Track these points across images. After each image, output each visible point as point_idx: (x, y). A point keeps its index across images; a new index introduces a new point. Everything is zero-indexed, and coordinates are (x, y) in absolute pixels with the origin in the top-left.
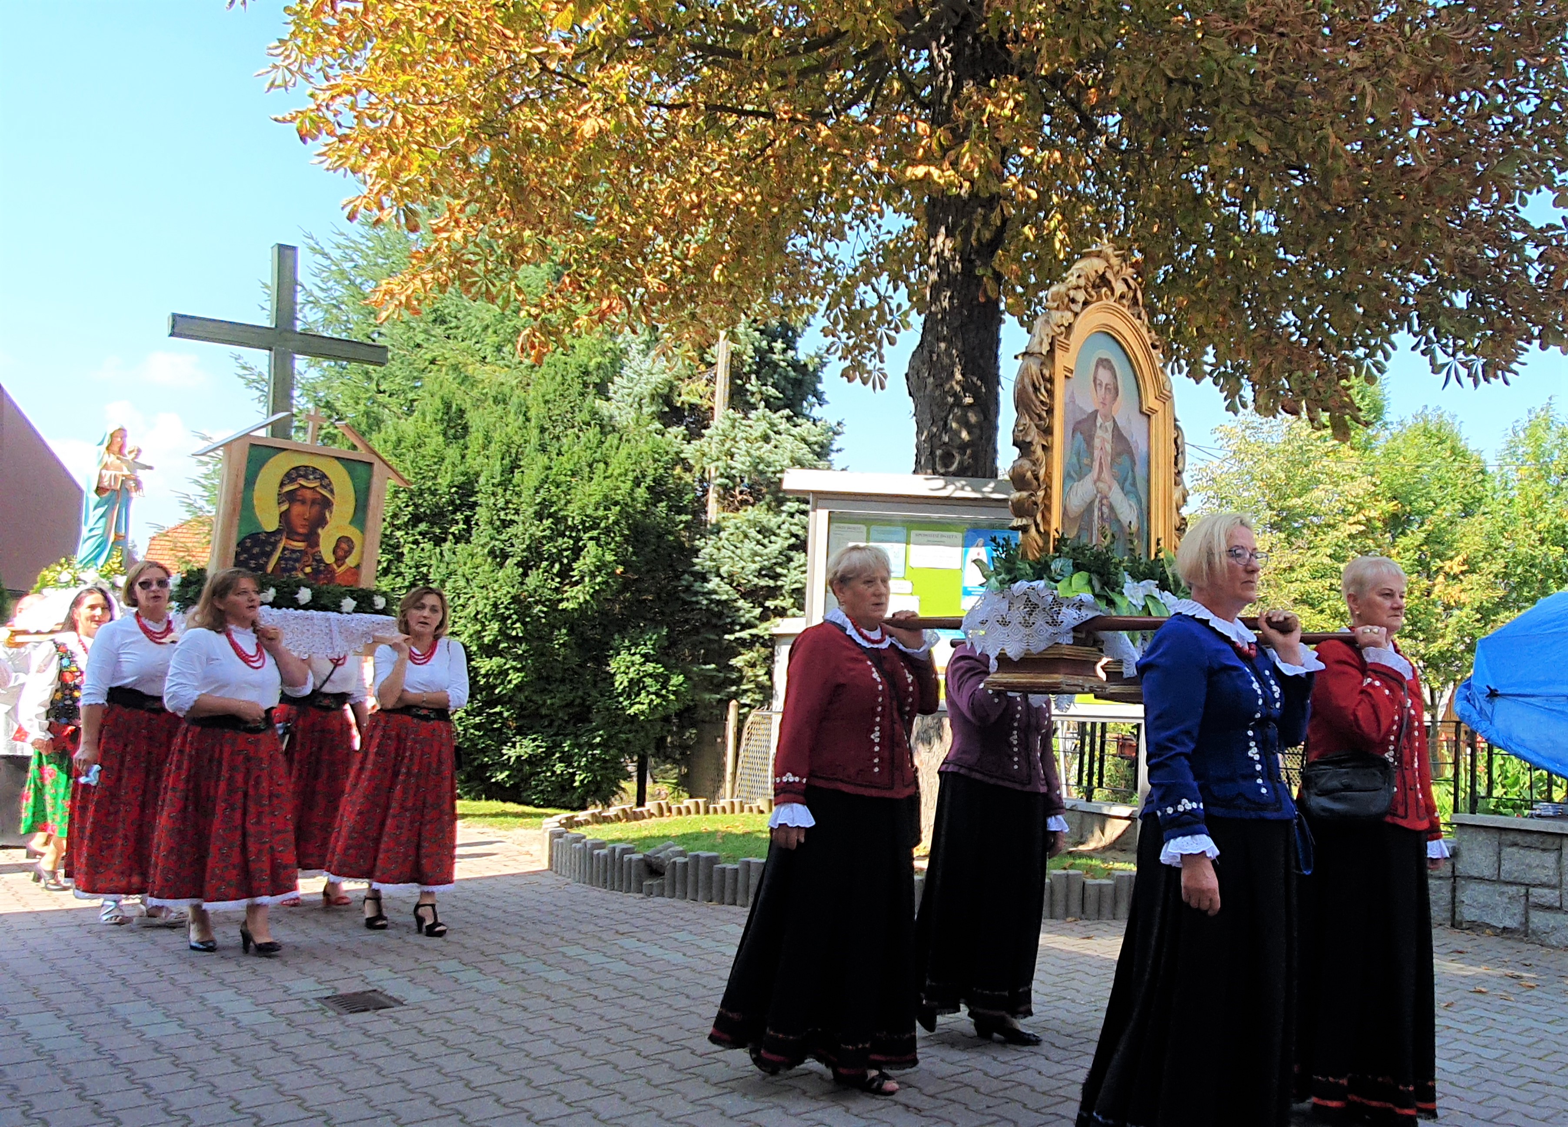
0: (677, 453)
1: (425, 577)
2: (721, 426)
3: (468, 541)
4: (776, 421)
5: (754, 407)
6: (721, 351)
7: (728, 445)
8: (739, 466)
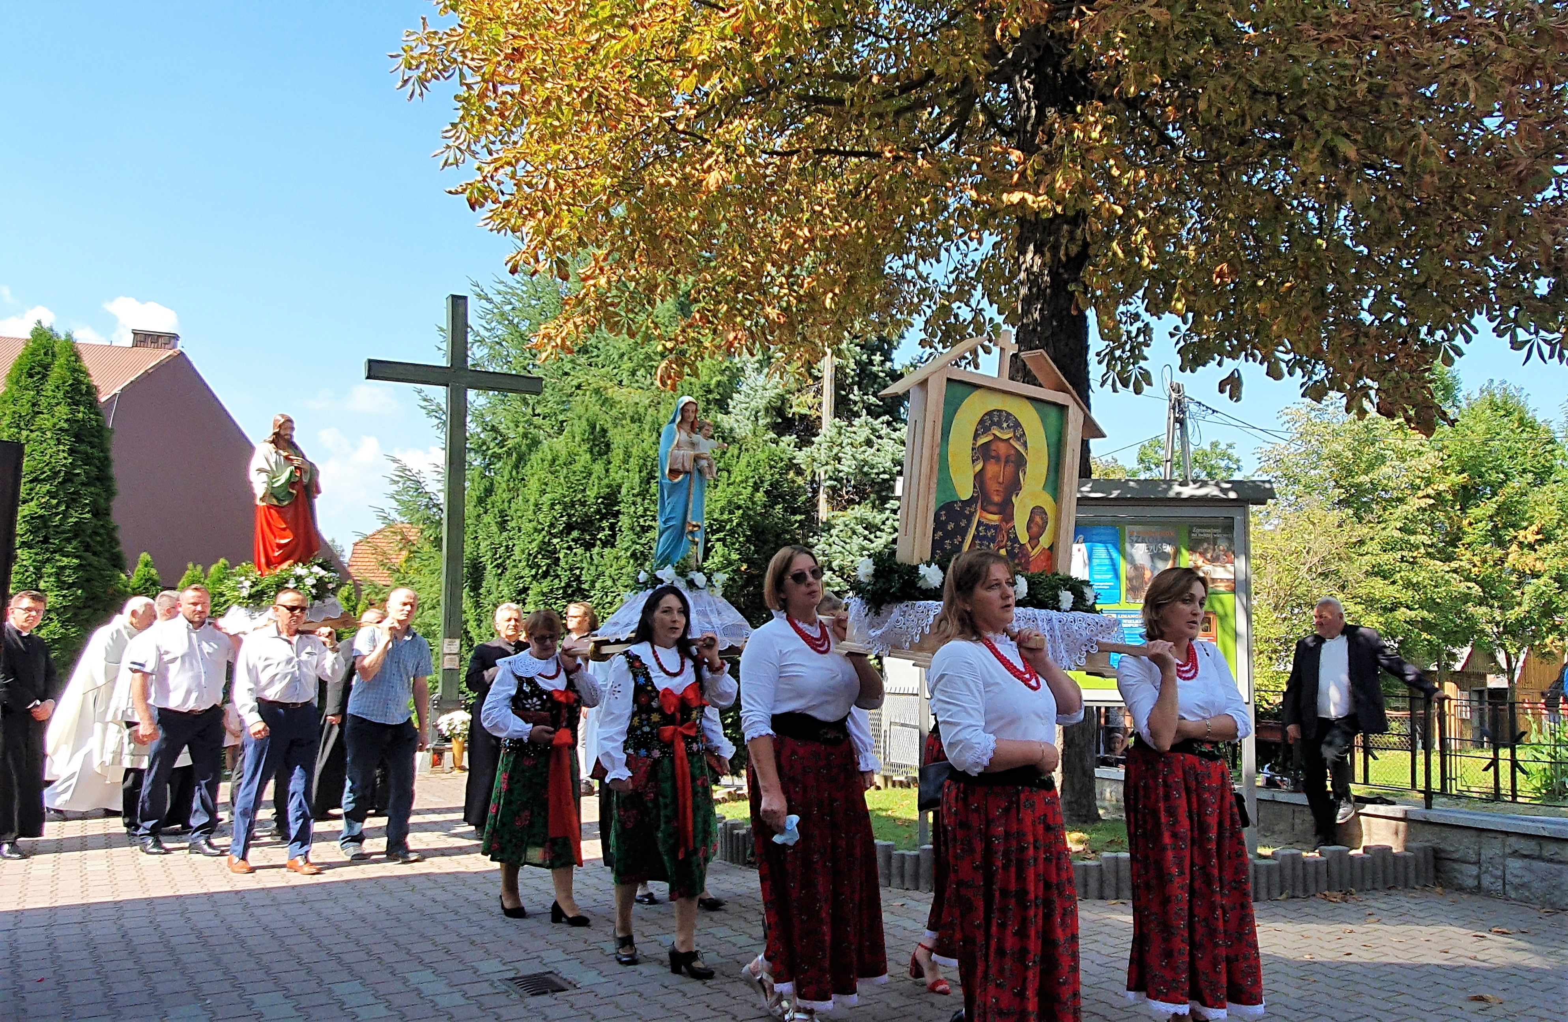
0: (790, 460)
1: (578, 578)
2: (828, 434)
3: (613, 546)
4: (878, 427)
5: (857, 415)
6: (826, 366)
7: (836, 450)
8: (846, 469)
